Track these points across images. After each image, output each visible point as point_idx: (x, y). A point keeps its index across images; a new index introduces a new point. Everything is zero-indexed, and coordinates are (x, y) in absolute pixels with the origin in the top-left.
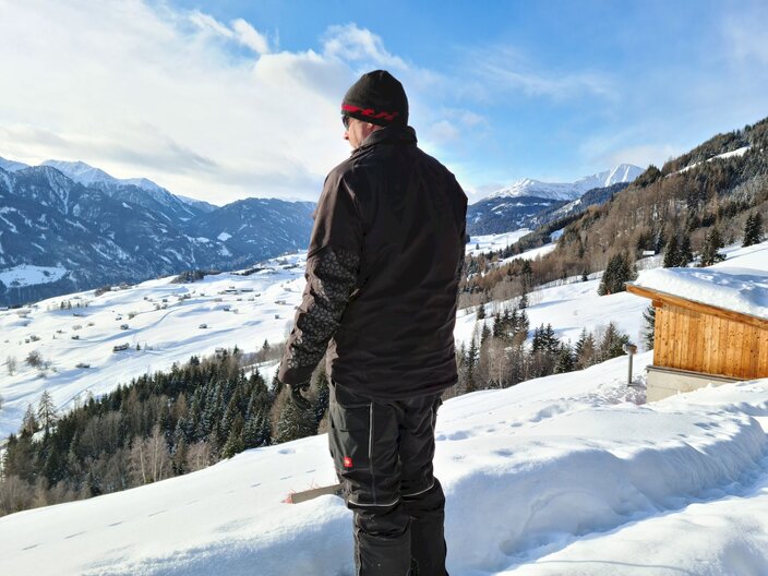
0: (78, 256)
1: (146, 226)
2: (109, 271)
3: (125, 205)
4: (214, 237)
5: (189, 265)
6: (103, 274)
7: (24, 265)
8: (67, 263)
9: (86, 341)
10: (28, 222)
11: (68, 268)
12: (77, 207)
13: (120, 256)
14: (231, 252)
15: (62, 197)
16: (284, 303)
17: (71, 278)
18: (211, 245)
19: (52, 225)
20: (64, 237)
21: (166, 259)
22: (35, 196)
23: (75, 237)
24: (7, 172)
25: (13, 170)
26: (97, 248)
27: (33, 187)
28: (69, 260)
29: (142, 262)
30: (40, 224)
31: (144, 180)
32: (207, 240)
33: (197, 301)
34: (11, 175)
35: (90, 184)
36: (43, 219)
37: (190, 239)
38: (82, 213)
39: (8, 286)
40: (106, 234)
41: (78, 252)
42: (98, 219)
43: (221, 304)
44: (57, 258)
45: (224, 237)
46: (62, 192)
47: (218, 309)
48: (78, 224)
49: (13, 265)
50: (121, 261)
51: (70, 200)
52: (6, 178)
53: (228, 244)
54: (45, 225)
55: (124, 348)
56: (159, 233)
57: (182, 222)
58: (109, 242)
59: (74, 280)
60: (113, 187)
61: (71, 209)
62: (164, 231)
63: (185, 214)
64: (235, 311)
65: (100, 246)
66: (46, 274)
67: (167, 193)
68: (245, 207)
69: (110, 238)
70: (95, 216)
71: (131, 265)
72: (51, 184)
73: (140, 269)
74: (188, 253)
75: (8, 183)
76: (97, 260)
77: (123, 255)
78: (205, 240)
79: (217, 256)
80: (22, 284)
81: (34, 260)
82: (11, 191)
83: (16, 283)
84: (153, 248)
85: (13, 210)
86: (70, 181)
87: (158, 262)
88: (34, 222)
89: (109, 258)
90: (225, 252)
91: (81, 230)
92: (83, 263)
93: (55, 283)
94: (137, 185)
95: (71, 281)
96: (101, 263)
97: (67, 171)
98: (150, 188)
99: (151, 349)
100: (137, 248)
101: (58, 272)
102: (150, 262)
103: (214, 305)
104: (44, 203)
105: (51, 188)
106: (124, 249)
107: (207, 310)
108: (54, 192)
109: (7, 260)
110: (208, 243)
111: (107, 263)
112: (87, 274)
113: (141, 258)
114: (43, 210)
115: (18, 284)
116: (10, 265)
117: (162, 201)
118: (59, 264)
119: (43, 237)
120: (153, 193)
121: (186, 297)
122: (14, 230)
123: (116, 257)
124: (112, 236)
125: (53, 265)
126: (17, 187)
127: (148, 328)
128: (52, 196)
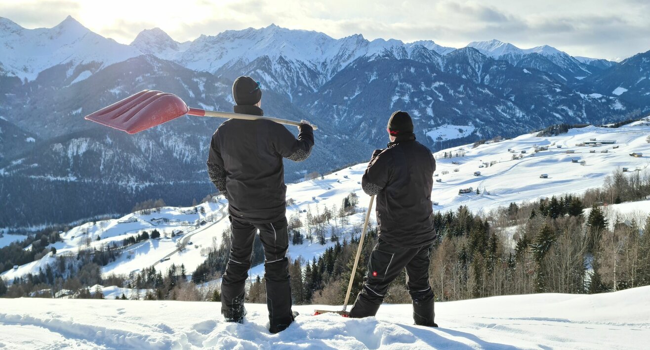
0: (484, 116)
1: (542, 87)
2: (507, 127)
3: (525, 71)
4: (607, 92)
5: (580, 120)
6: (502, 130)
7: (446, 125)
8: (476, 122)
9: (445, 184)
10: (451, 92)
11: (476, 126)
12: (487, 77)
13: (518, 115)
14: (624, 105)
15: (477, 70)
16: (640, 156)
17: (478, 134)
18: (603, 100)
19: (467, 93)
20: (475, 102)
21: (557, 115)
22: (458, 71)
23: (484, 102)
24: (440, 56)
25: (445, 54)
26: (499, 109)
27: (457, 65)
28: (478, 120)
29: (536, 119)
30: (459, 93)
31: (546, 47)
32: (600, 96)
33: (552, 153)
34: (443, 58)
35: (500, 57)
36: (461, 89)
37: (582, 95)
38: (491, 81)
39: (435, 140)
40: (508, 98)
41: (484, 113)
42: (502, 86)
43: (571, 155)
44: (469, 118)
45: (619, 91)
46: (477, 66)
47: (566, 160)
48: (486, 91)
49: (439, 125)
50: (518, 119)
51: (483, 71)
52: (440, 61)
53: (622, 98)
54: (462, 93)
55: (468, 191)
56: (553, 93)
57: (578, 81)
58: (510, 103)
59: (480, 135)
60: (518, 56)
61: (483, 79)
62: (558, 90)
63: (582, 73)
64: (583, 163)
65: (502, 107)
66: (461, 131)
67: (566, 56)
68: (644, 59)
69: (511, 100)
70: (501, 83)
71: (526, 122)
72: (470, 62)
73: (533, 125)
74: (580, 108)
75: (441, 64)
76: (499, 118)
77: (519, 113)
78: (597, 96)
79: (609, 109)
80: (444, 139)
81: (453, 121)
82: (442, 70)
83: (440, 138)
84: (547, 106)
85: (442, 83)
86: (484, 57)
87: (550, 119)
88: (456, 91)
89: (508, 117)
90: (618, 106)
91: (488, 95)
92: (488, 122)
93: (466, 138)
94: (539, 52)
95: (478, 136)
96: (502, 121)
97: (483, 49)
98: (551, 53)
99: (489, 194)
100: (533, 107)
101: (469, 129)
102: (543, 118)
103: (564, 156)
104: (464, 77)
105: (469, 64)
106: (521, 108)
107: (556, 161)
108: (471, 67)
109: (435, 121)
110: (600, 99)
111: (506, 121)
112: (490, 130)
113: (536, 115)
114: (462, 81)
115: (442, 139)
116: (437, 125)
117: (561, 64)
118: (470, 123)
119: (461, 102)
120: (553, 57)
121: (542, 149)
122: (441, 99)
123: (513, 115)
124: (513, 98)
125: (466, 124)
126: (446, 67)
127: (495, 175)
128: (470, 70)
